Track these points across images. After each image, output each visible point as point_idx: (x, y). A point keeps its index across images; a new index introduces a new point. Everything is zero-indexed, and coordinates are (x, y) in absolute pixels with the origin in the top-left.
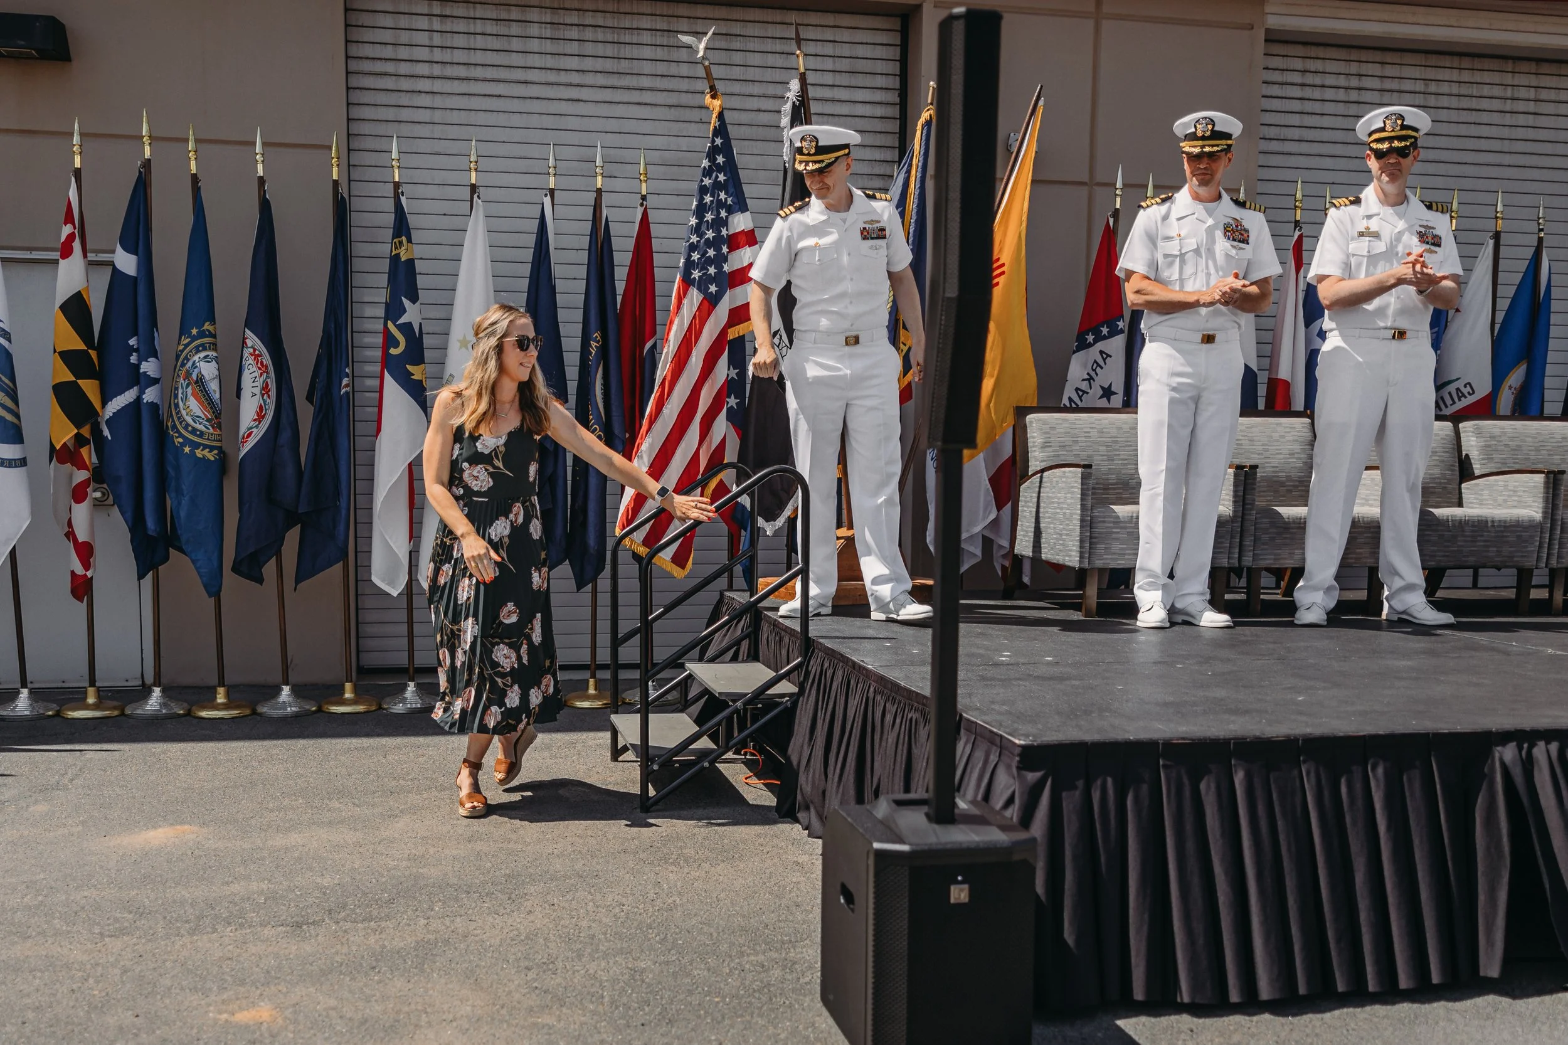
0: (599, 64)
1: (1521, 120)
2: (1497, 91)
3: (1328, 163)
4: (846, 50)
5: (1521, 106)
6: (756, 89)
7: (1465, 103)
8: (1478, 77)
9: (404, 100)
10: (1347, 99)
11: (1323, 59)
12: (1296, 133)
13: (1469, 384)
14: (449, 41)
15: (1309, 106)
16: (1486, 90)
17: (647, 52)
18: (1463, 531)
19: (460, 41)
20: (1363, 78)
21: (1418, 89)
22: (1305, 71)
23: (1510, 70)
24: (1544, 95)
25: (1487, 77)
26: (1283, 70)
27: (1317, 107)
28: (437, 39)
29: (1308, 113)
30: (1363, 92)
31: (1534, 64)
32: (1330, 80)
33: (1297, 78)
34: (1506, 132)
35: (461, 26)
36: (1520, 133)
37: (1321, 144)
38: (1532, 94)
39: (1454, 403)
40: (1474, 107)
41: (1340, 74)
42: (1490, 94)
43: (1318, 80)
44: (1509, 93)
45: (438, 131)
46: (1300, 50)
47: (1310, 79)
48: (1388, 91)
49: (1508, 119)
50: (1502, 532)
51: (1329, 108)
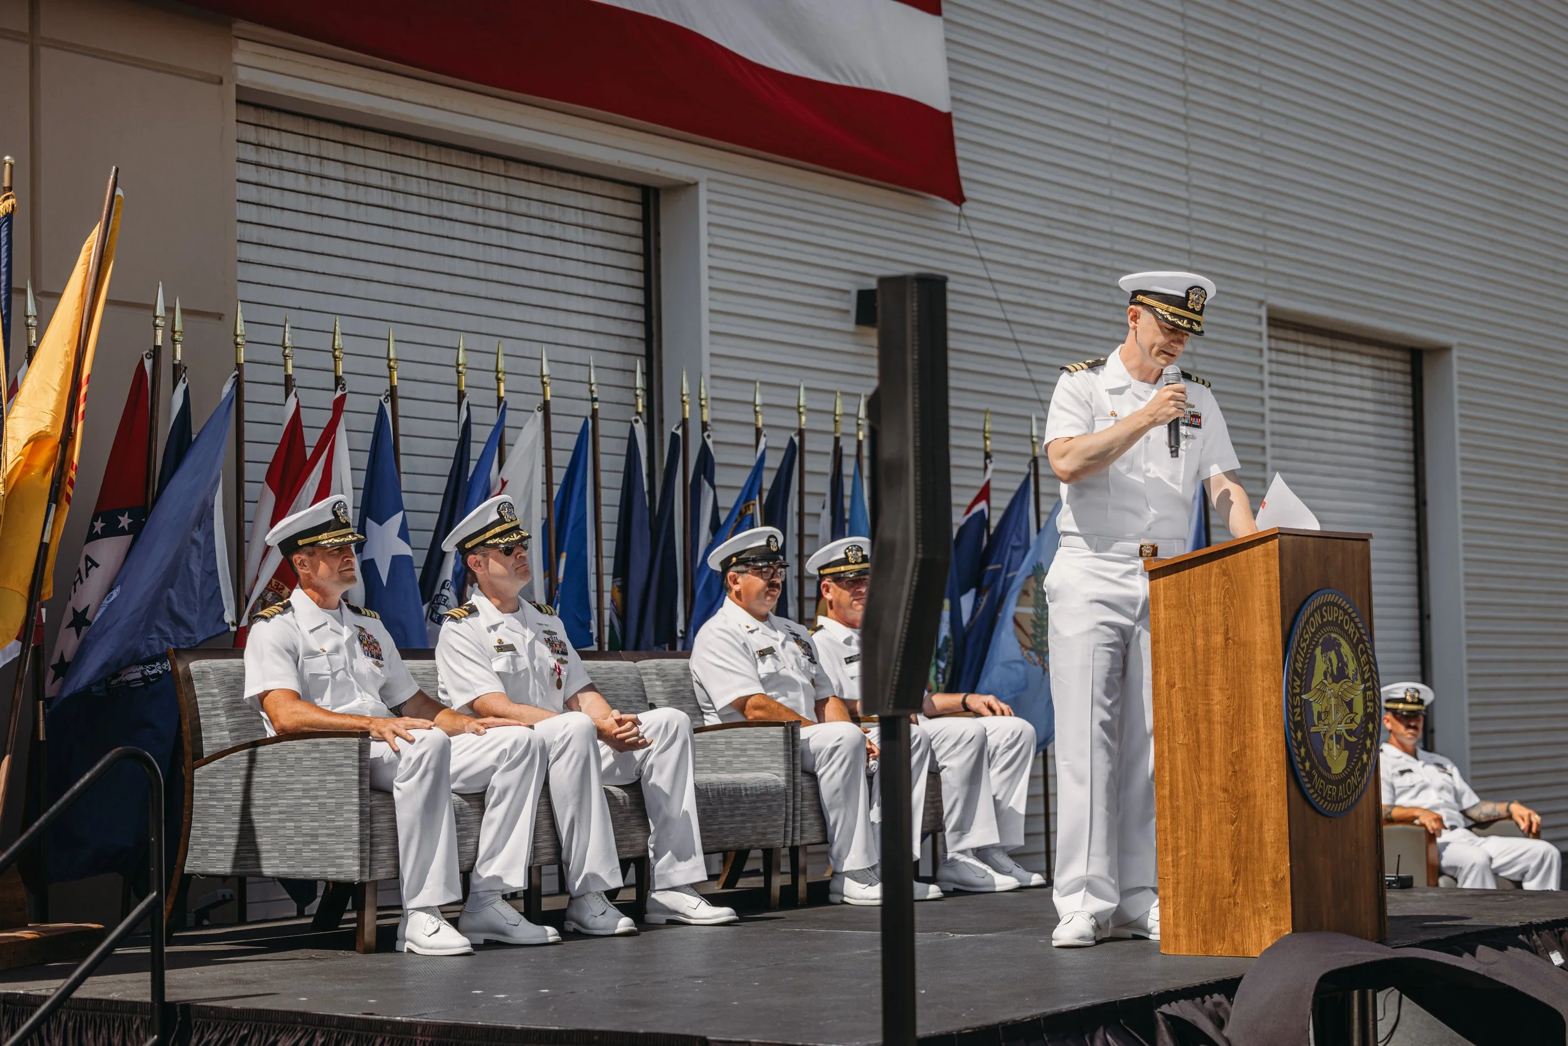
1: (495, 237)
2: (467, 195)
3: (291, 278)
5: (493, 218)
7: (436, 208)
8: (446, 174)
10: (308, 190)
11: (279, 130)
15: (266, 196)
16: (456, 194)
18: (722, 804)
20: (325, 162)
21: (384, 185)
23: (478, 168)
24: (514, 205)
25: (456, 175)
27: (274, 197)
29: (266, 206)
30: (326, 181)
32: (288, 161)
33: (253, 154)
34: (479, 252)
36: (495, 255)
38: (502, 203)
40: (445, 214)
41: (298, 153)
42: (461, 200)
43: (275, 159)
44: (480, 199)
47: (265, 157)
48: (354, 183)
49: (481, 235)
50: (755, 802)
51: (289, 200)
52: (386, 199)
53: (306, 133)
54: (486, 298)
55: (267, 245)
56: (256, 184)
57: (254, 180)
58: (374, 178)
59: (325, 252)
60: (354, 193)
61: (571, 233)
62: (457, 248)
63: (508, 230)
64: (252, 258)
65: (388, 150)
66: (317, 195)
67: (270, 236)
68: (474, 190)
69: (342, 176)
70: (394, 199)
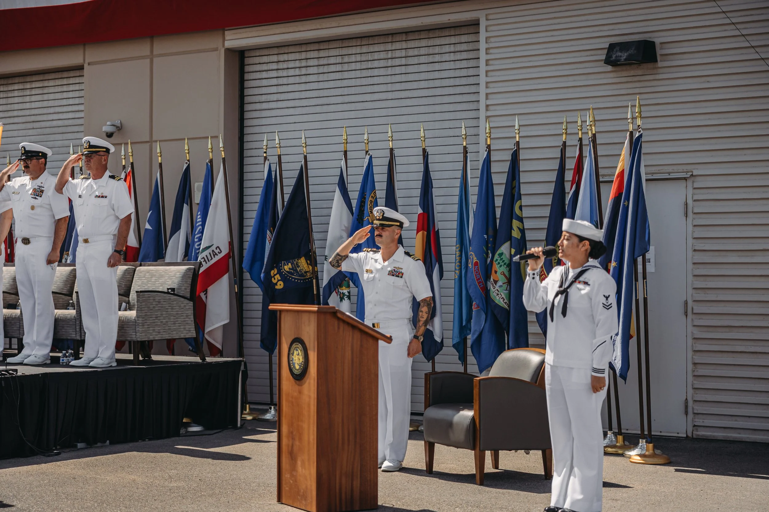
1: (398, 70)
2: (382, 55)
3: (291, 111)
4: (66, 89)
5: (397, 62)
6: (32, 112)
8: (371, 49)
10: (300, 74)
11: (287, 53)
12: (274, 97)
13: (218, 247)
15: (281, 81)
16: (376, 56)
20: (309, 60)
21: (338, 62)
22: (279, 62)
23: (390, 41)
24: (411, 52)
25: (376, 48)
26: (268, 63)
27: (285, 81)
29: (280, 85)
30: (309, 68)
31: (404, 35)
32: (291, 65)
33: (275, 67)
34: (389, 79)
37: (287, 101)
38: (403, 53)
39: (212, 259)
40: (369, 67)
42: (379, 58)
43: (285, 65)
44: (390, 55)
46: (275, 51)
47: (281, 66)
49: (390, 71)
51: (291, 80)
52: (339, 68)
53: (300, 51)
54: (392, 99)
55: (281, 101)
56: (277, 77)
57: (275, 76)
58: (332, 60)
59: (307, 97)
60: (321, 70)
61: (446, 57)
62: (376, 80)
63: (406, 65)
64: (273, 107)
65: (341, 46)
66: (304, 75)
67: (282, 97)
68: (386, 52)
69: (316, 64)
70: (342, 67)
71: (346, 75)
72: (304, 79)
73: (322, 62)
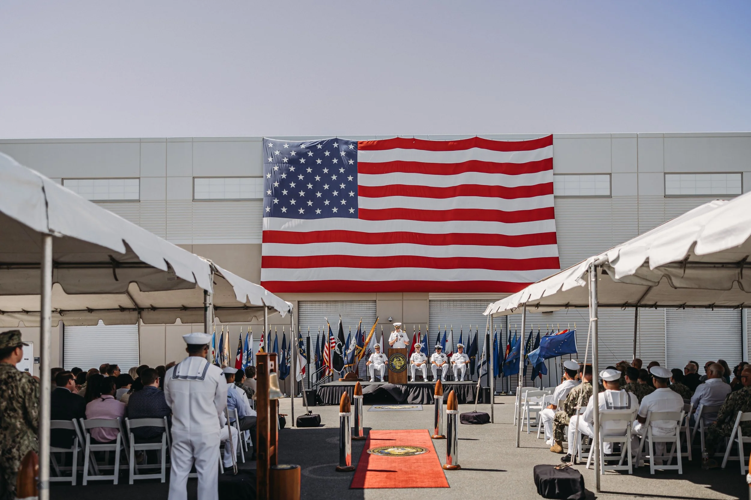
0: (333, 310)
1: (478, 309)
2: (474, 305)
4: (368, 306)
5: (478, 307)
6: (355, 312)
7: (468, 307)
8: (470, 303)
9: (306, 316)
10: (447, 307)
11: (443, 302)
12: (439, 313)
14: (312, 308)
15: (441, 309)
16: (472, 305)
17: (340, 308)
19: (314, 308)
20: (450, 304)
21: (460, 305)
23: (476, 301)
24: (482, 305)
26: (437, 304)
28: (311, 308)
30: (451, 306)
32: (445, 305)
33: (439, 305)
34: (476, 311)
35: (314, 306)
38: (480, 305)
40: (470, 307)
43: (443, 305)
44: (476, 305)
45: (311, 320)
47: (441, 305)
49: (476, 309)
51: (445, 309)
53: (447, 301)
57: (439, 307)
58: (458, 305)
60: (455, 307)
63: (481, 308)
64: (439, 316)
69: (453, 305)
70: (461, 307)
71: (462, 309)
72: (449, 309)
73: (455, 305)
